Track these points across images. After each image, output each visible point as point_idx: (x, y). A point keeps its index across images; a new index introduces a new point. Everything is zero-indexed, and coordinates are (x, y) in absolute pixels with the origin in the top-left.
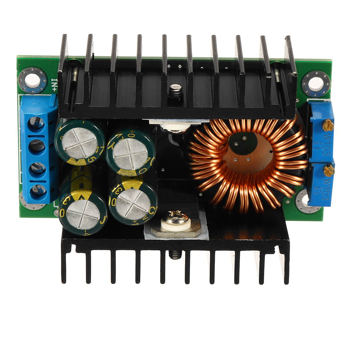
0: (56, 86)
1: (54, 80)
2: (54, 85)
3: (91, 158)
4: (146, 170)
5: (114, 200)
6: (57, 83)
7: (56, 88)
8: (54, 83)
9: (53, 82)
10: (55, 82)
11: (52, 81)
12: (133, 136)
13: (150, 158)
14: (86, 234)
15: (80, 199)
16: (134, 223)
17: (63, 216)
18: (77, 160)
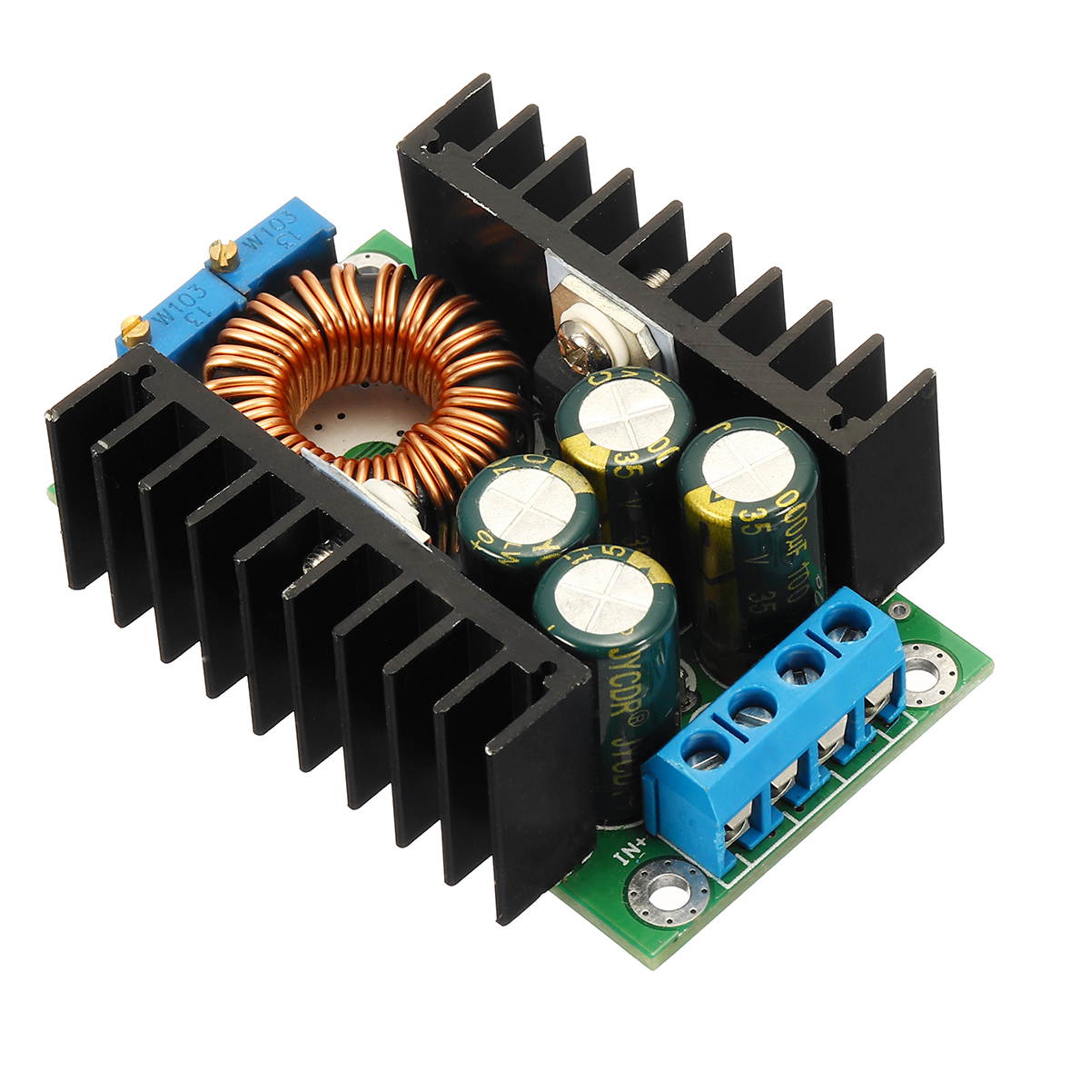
0: (633, 846)
1: (621, 859)
2: (632, 851)
3: (612, 553)
4: (525, 457)
5: (653, 448)
6: (624, 850)
7: (635, 843)
8: (629, 854)
9: (626, 857)
10: (623, 855)
11: (628, 861)
12: (481, 534)
13: (495, 471)
14: (783, 427)
15: (722, 498)
16: (662, 381)
17: (792, 491)
18: (645, 571)
